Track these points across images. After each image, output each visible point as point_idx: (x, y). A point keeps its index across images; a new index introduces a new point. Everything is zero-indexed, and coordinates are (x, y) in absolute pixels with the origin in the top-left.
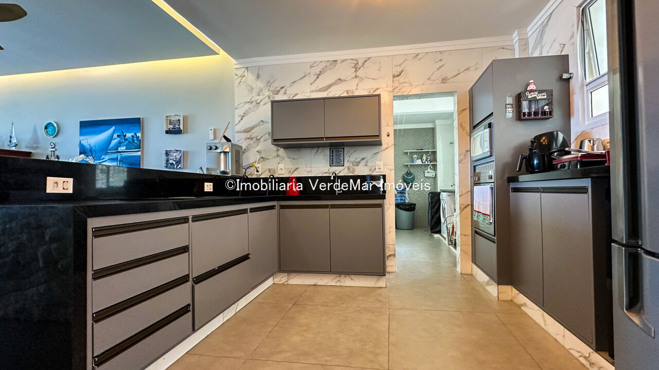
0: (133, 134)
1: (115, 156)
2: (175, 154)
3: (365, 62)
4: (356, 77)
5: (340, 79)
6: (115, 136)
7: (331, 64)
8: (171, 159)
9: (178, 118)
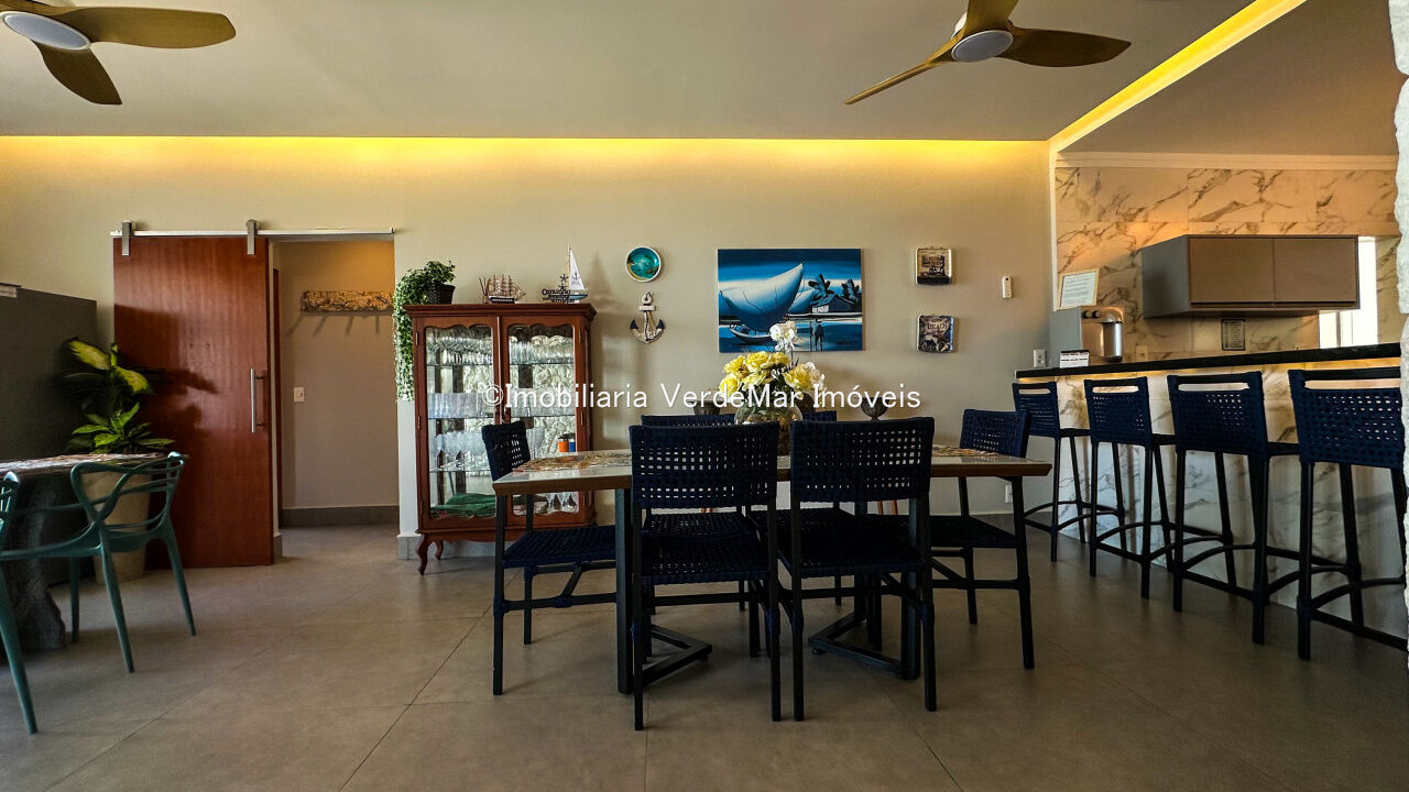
0: (844, 282)
1: (806, 324)
2: (937, 324)
3: (1275, 176)
4: (1261, 200)
5: (1235, 203)
6: (805, 283)
7: (1221, 176)
8: (928, 334)
9: (939, 254)
